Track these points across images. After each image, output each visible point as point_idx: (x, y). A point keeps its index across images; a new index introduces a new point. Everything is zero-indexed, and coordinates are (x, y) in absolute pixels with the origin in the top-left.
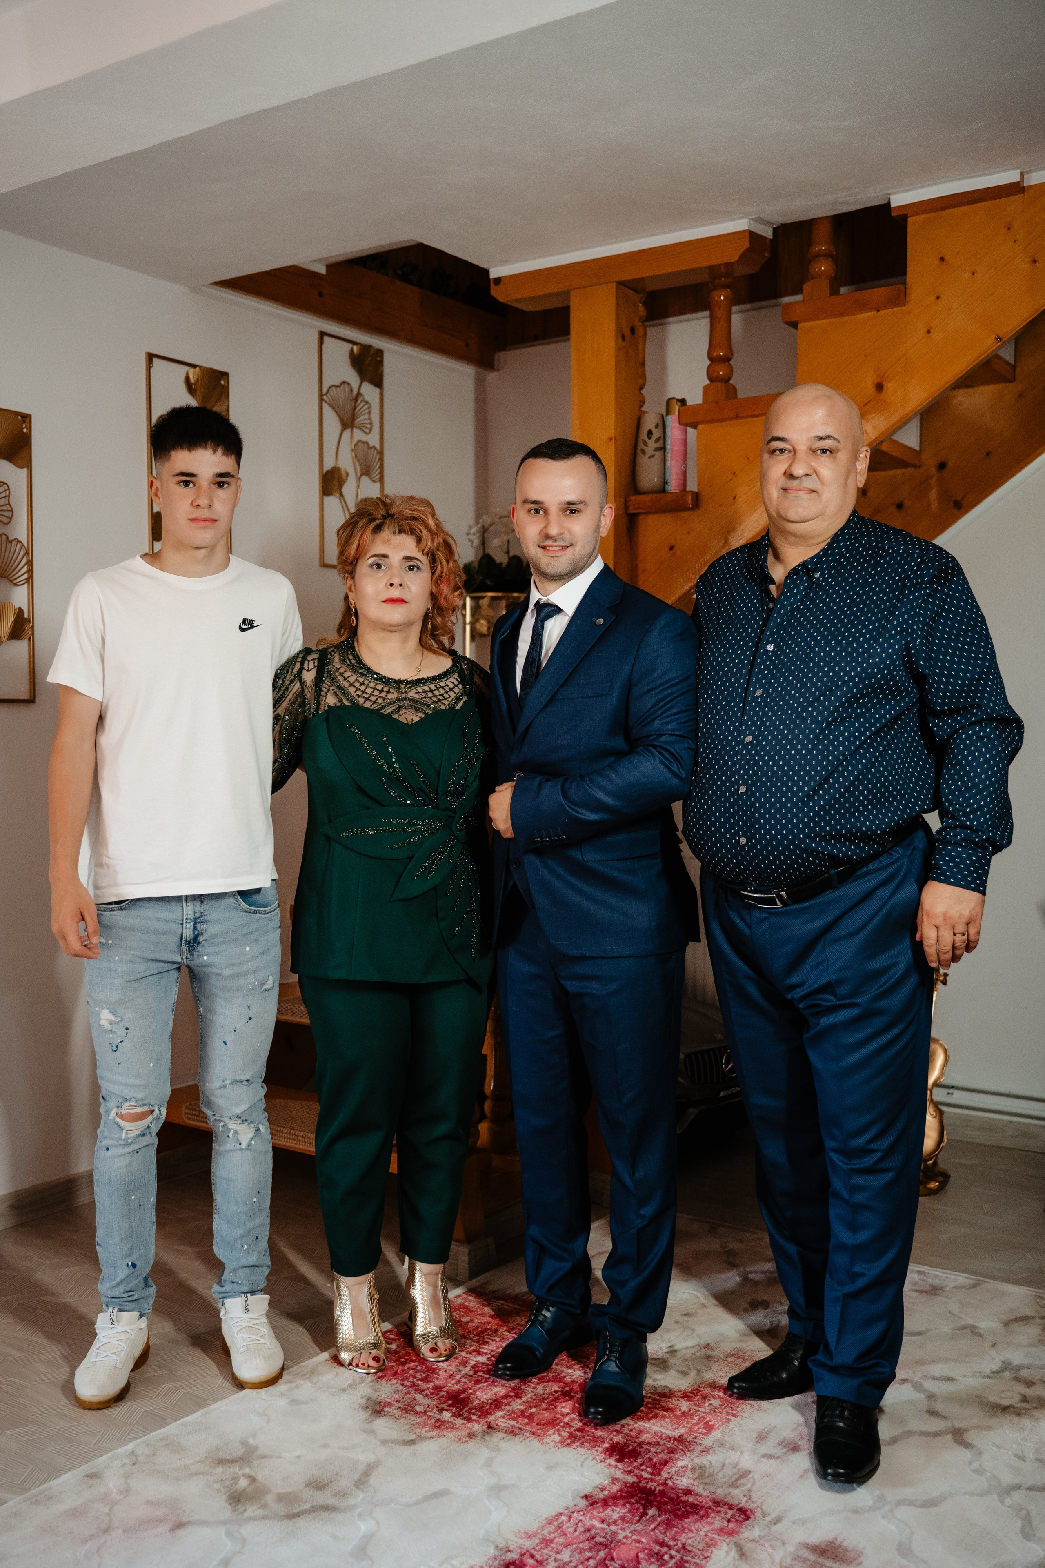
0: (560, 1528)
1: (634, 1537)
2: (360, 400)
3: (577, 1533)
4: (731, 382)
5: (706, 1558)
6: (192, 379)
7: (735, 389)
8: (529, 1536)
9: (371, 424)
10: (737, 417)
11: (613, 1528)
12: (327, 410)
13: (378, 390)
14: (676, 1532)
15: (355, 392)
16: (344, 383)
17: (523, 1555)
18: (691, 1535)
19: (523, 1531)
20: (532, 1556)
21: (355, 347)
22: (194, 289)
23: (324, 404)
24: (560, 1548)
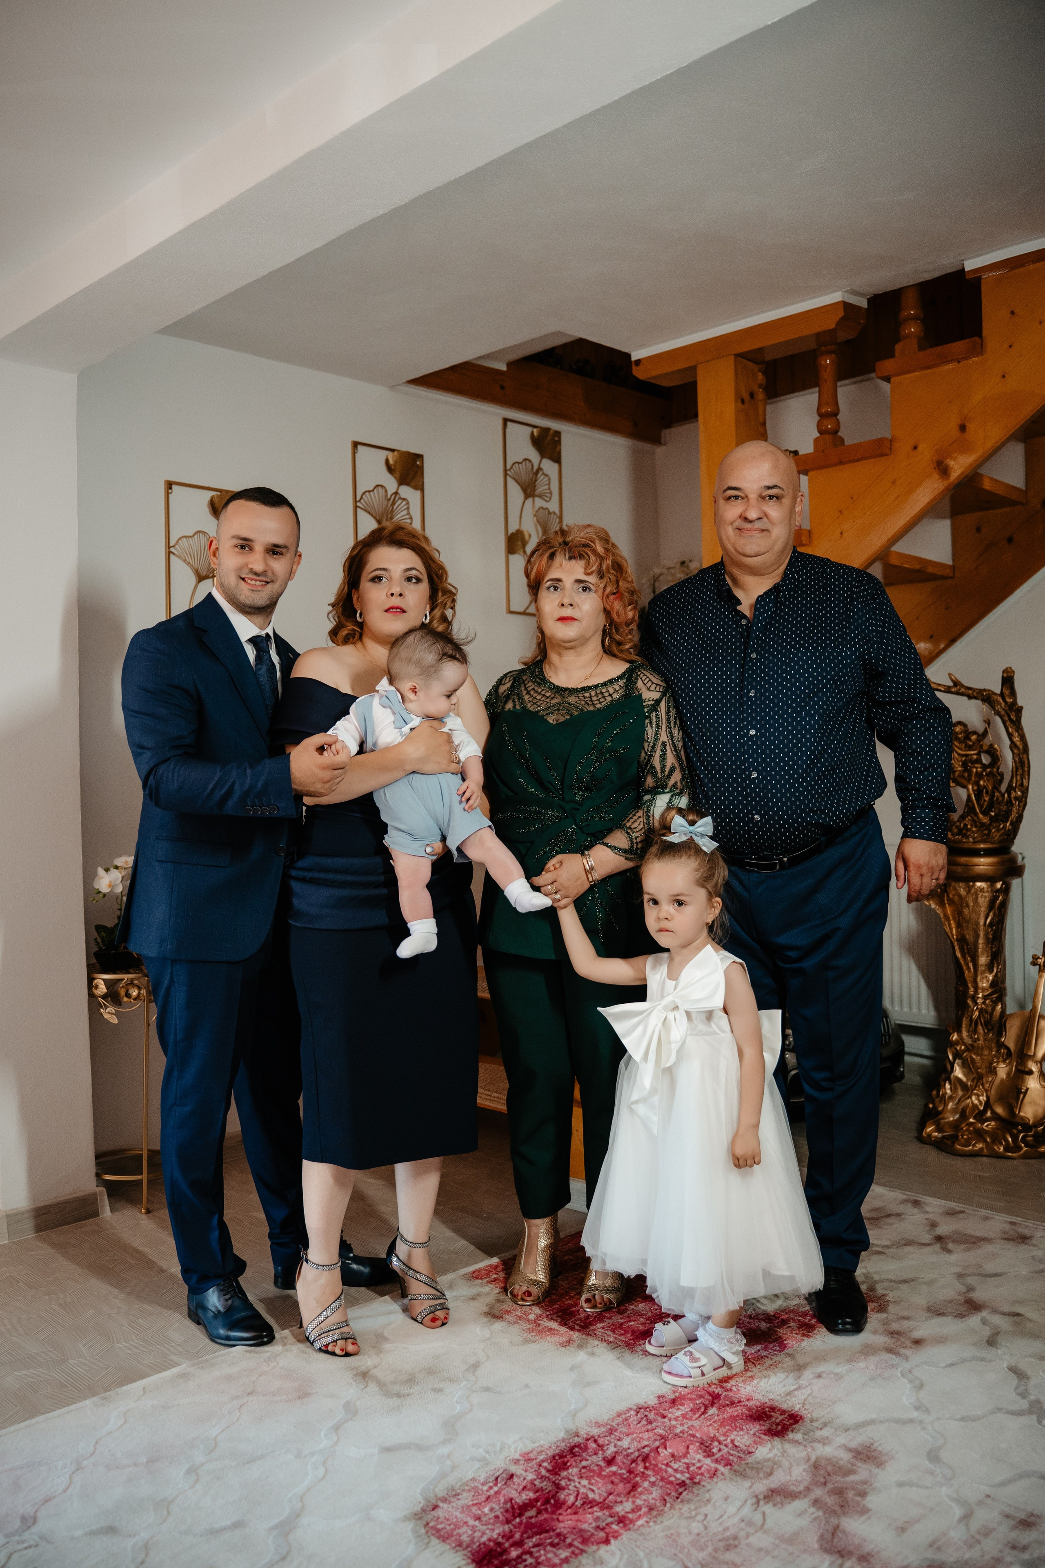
0: (626, 1420)
1: (691, 1432)
2: (540, 473)
3: (639, 1425)
4: (839, 434)
5: (750, 1453)
6: (391, 462)
7: (842, 441)
8: (598, 1425)
9: (551, 493)
10: (841, 463)
11: (673, 1423)
12: (511, 483)
13: (556, 465)
14: (728, 1430)
15: (535, 468)
16: (525, 460)
17: (587, 1440)
18: (741, 1433)
19: (594, 1421)
20: (595, 1441)
21: (535, 430)
22: (393, 387)
23: (508, 478)
24: (622, 1436)
